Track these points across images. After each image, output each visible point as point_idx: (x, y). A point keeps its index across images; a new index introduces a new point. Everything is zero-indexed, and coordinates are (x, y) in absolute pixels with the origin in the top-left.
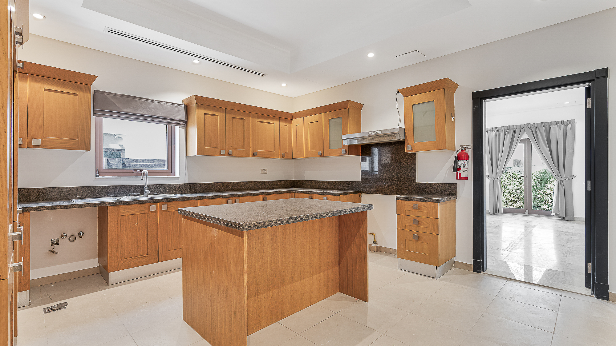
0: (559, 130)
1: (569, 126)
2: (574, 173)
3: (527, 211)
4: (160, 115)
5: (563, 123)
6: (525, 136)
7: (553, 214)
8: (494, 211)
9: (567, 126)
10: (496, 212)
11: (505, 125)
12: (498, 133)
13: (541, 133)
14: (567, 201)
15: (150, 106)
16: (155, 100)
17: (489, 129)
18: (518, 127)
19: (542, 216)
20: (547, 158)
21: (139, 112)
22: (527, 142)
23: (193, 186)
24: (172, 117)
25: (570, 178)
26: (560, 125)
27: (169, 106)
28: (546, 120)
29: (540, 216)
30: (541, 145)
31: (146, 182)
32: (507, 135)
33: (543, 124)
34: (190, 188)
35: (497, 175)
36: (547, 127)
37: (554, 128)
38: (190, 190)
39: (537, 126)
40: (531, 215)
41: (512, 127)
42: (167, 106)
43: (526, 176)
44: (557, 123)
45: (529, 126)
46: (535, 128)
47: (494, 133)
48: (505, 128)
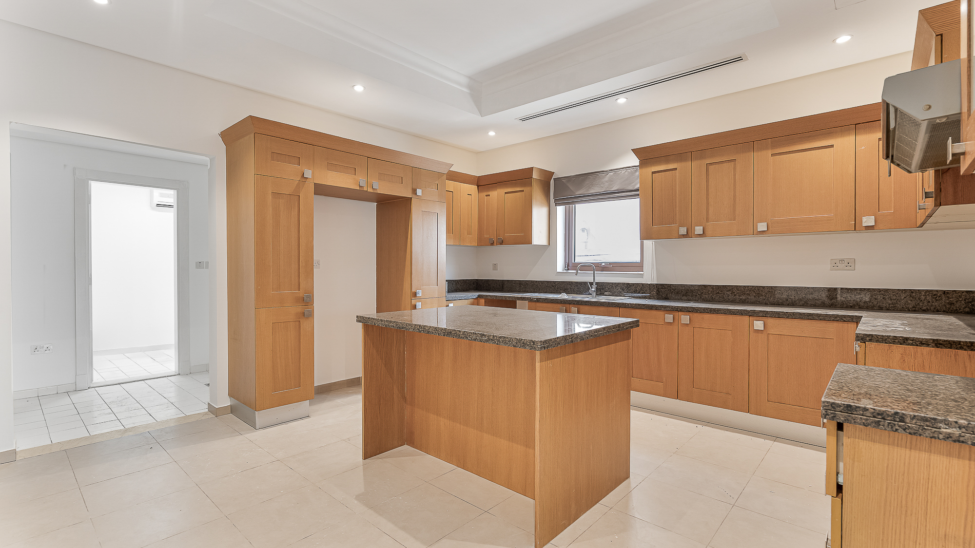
4: (615, 188)
15: (603, 180)
16: (610, 170)
21: (592, 191)
23: (662, 288)
24: (631, 188)
27: (627, 173)
31: (594, 279)
34: (658, 291)
38: (657, 294)
42: (624, 173)
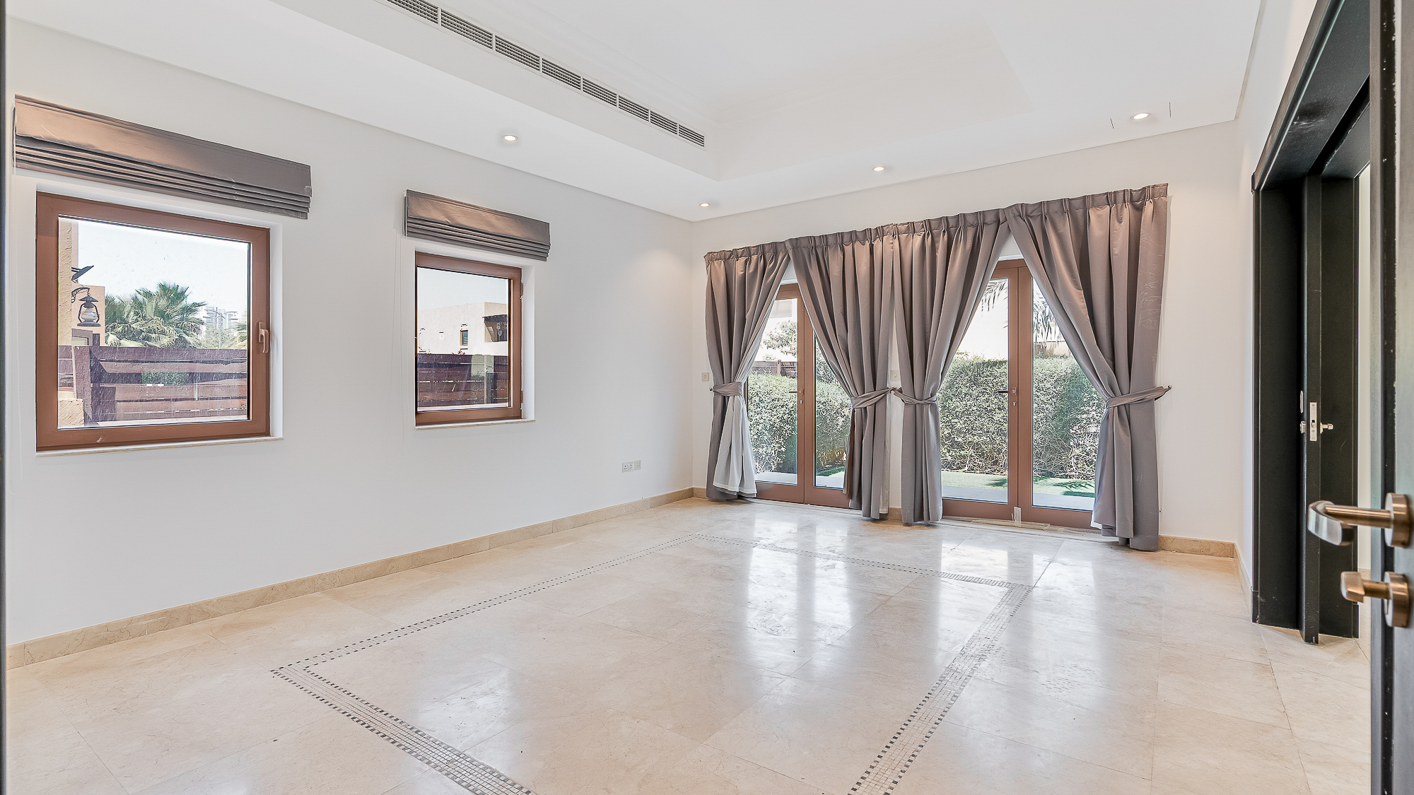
0: (1117, 223)
1: (1149, 207)
2: (1161, 380)
3: (1017, 510)
5: (1128, 197)
6: (1011, 251)
7: (1093, 524)
8: (917, 512)
9: (1139, 209)
10: (921, 518)
11: (952, 213)
12: (928, 241)
13: (1060, 237)
14: (1138, 479)
17: (903, 228)
18: (990, 218)
19: (1062, 529)
20: (1078, 325)
22: (1016, 273)
25: (1148, 397)
26: (1120, 205)
28: (1074, 190)
29: (1056, 531)
30: (1058, 279)
32: (956, 248)
33: (1066, 205)
35: (926, 389)
36: (1080, 213)
37: (1099, 216)
39: (1048, 211)
40: (1028, 524)
41: (971, 220)
43: (1014, 391)
44: (1110, 199)
45: (1024, 213)
46: (1043, 218)
47: (918, 240)
48: (952, 223)
